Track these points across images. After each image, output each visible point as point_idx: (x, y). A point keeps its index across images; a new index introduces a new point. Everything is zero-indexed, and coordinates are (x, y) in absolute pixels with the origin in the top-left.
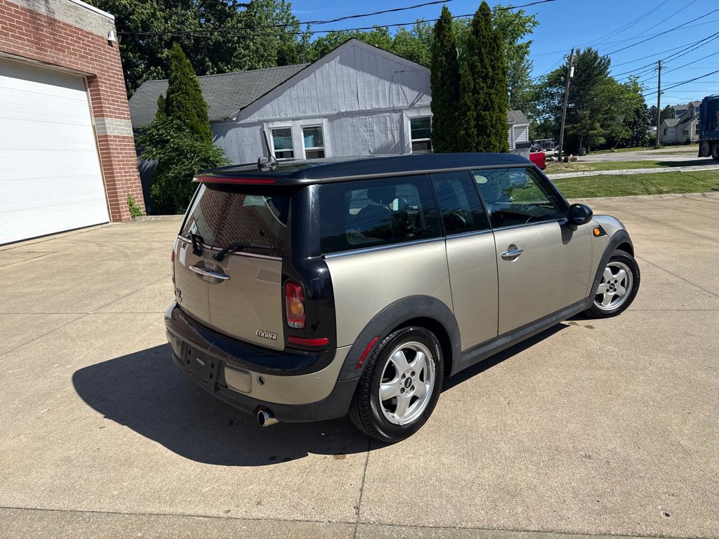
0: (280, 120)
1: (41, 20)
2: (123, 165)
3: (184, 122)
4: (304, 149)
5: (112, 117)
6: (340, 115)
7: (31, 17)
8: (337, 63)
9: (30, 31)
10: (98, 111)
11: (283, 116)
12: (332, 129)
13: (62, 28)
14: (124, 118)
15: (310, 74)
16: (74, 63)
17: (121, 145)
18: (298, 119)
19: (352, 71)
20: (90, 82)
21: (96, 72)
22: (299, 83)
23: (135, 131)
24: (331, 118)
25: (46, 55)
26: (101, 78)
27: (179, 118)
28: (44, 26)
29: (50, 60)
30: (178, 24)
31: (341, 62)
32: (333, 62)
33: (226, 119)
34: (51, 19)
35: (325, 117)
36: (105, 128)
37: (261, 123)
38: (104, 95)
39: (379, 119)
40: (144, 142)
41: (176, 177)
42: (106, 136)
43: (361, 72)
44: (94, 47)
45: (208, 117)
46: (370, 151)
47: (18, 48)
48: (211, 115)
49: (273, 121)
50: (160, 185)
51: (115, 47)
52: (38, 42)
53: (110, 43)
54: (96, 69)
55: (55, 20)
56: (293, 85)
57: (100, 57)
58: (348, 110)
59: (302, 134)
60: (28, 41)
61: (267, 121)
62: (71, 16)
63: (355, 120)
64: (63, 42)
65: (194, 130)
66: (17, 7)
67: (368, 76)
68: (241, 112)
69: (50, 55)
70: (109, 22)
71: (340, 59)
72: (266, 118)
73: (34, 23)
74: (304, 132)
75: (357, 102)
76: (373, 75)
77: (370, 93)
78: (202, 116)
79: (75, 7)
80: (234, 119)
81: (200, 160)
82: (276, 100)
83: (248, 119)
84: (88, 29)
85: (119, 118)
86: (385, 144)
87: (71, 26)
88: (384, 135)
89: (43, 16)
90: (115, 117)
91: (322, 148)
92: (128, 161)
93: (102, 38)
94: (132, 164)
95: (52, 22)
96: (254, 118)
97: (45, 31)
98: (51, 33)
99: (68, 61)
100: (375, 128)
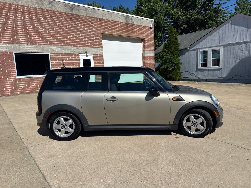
0: (204, 48)
1: (129, 25)
2: (149, 64)
3: (170, 51)
4: (212, 58)
5: (148, 50)
6: (228, 45)
7: (126, 25)
8: (229, 24)
9: (126, 29)
10: (144, 49)
11: (205, 46)
12: (224, 51)
13: (135, 26)
14: (152, 50)
15: (218, 30)
16: (138, 36)
17: (149, 59)
18: (211, 47)
19: (236, 26)
20: (143, 41)
21: (144, 37)
22: (213, 34)
23: (155, 54)
24: (224, 46)
25: (129, 35)
26: (146, 39)
27: (168, 49)
28: (130, 27)
29: (130, 36)
30: (189, 16)
31: (231, 24)
32: (228, 24)
33: (186, 49)
34: (132, 24)
35: (222, 46)
36: (145, 54)
37: (197, 49)
38: (146, 44)
39: (246, 46)
40: (157, 57)
41: (163, 69)
42: (145, 56)
43: (240, 27)
44: (145, 30)
45: (178, 49)
46: (240, 59)
47: (122, 34)
48: (180, 48)
49: (201, 48)
50: (160, 71)
51: (153, 29)
52: (127, 31)
53: (151, 28)
54: (145, 36)
55: (134, 24)
56: (210, 35)
57: (146, 33)
58: (232, 43)
59: (212, 53)
60: (125, 31)
61: (199, 49)
62: (139, 22)
63: (234, 46)
64: (135, 30)
65: (172, 53)
66: (123, 23)
67: (243, 28)
68: (191, 46)
69: (131, 34)
70: (152, 22)
71: (231, 22)
72: (199, 47)
73: (127, 26)
74: (212, 52)
75: (236, 39)
76: (245, 27)
77: (243, 35)
78: (176, 48)
79: (140, 20)
80: (188, 49)
81: (172, 63)
82: (204, 41)
83: (193, 48)
84: (144, 25)
85: (151, 50)
86: (248, 56)
87: (138, 25)
88: (248, 52)
89: (130, 24)
90: (149, 50)
91: (219, 58)
92: (151, 63)
93: (148, 27)
94: (152, 64)
95: (132, 25)
96: (195, 48)
97: (130, 28)
98: (132, 28)
99: (136, 35)
100: (244, 49)
